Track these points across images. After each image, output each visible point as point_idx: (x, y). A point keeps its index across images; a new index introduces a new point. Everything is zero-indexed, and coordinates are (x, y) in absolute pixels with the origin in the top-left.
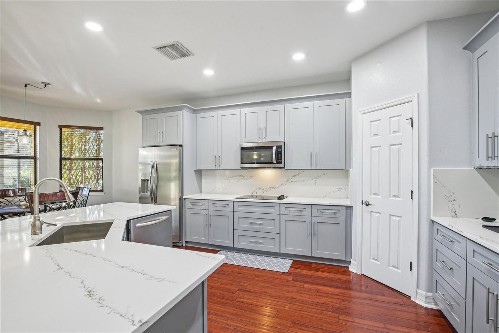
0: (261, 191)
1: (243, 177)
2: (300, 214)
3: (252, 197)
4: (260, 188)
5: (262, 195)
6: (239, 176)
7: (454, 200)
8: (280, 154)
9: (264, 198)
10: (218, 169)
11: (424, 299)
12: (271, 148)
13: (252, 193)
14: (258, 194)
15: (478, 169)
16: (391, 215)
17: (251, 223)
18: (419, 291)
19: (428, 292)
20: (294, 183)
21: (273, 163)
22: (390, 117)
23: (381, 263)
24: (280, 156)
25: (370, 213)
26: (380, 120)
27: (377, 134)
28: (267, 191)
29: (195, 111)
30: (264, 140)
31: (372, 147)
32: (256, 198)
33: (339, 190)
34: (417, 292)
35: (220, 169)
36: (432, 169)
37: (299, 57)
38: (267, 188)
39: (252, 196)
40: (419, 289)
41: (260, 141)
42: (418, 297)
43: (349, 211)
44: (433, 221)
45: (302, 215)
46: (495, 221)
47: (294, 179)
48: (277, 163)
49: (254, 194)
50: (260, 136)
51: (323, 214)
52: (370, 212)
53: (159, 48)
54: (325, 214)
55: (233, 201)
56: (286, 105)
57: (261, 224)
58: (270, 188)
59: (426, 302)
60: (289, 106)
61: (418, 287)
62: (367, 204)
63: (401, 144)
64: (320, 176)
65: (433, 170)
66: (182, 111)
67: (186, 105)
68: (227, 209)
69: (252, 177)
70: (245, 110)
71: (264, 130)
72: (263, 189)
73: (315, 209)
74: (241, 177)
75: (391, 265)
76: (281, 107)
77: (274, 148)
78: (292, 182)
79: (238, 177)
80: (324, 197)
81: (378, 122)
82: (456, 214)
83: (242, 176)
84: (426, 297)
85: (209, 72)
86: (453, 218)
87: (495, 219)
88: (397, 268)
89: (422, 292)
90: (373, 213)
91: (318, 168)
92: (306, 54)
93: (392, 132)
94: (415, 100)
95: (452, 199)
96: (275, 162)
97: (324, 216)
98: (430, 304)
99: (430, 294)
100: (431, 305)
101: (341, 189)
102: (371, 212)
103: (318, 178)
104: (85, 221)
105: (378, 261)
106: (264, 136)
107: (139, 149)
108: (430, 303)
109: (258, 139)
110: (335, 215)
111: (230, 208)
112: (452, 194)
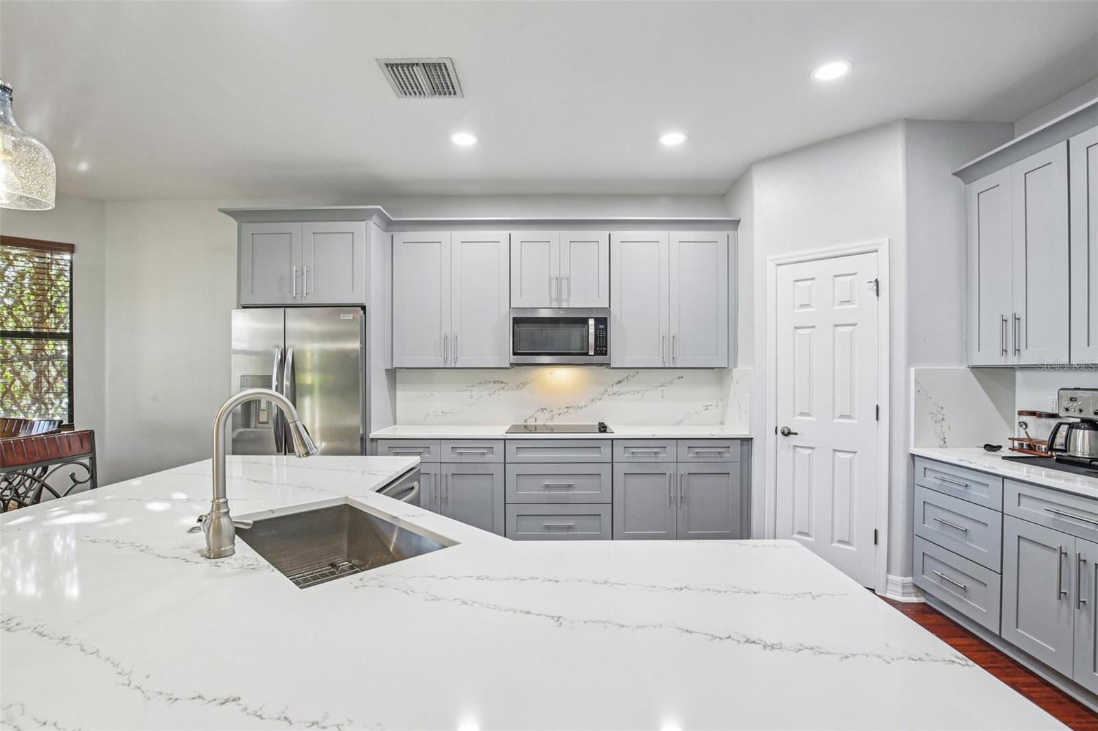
0: (546, 415)
1: (503, 385)
2: (653, 460)
3: (526, 429)
4: (543, 410)
5: (548, 424)
6: (495, 383)
7: (943, 419)
8: (603, 334)
9: (552, 430)
10: (453, 366)
11: (900, 590)
12: (584, 321)
13: (526, 421)
14: (539, 423)
15: (974, 368)
16: (835, 450)
17: (547, 487)
18: (891, 577)
19: (906, 576)
20: (620, 396)
21: (587, 354)
22: (835, 276)
23: (816, 539)
24: (603, 340)
25: (792, 450)
26: (814, 279)
27: (807, 303)
28: (560, 414)
29: (389, 225)
30: (564, 305)
31: (796, 328)
32: (536, 430)
33: (707, 409)
34: (887, 579)
35: (457, 366)
36: (913, 370)
37: (672, 139)
38: (560, 409)
39: (526, 427)
40: (890, 574)
41: (555, 305)
42: (889, 587)
43: (745, 448)
44: (913, 456)
45: (658, 460)
46: (1001, 450)
47: (617, 388)
48: (596, 354)
49: (531, 423)
50: (554, 295)
51: (698, 457)
52: (792, 447)
53: (392, 65)
54: (702, 457)
55: (505, 440)
56: (613, 233)
57: (569, 487)
58: (568, 408)
59: (904, 594)
60: (619, 235)
61: (888, 571)
62: (787, 433)
63: (855, 325)
64: (671, 382)
65: (916, 370)
66: (364, 222)
67: (379, 209)
68: (489, 457)
69: (524, 384)
70: (518, 234)
71: (564, 283)
72: (552, 411)
73: (683, 449)
74: (499, 386)
75: (836, 540)
76: (601, 235)
77: (591, 322)
78: (614, 394)
79: (492, 385)
80: (679, 423)
81: (810, 282)
82: (945, 442)
83: (502, 382)
84: (904, 586)
85: (464, 140)
86: (942, 449)
87: (1001, 447)
88: (848, 543)
89: (897, 578)
90: (798, 449)
91: (677, 366)
92: (688, 136)
93: (837, 303)
94: (883, 251)
95: (940, 417)
96: (591, 352)
97: (701, 460)
98: (908, 596)
99: (910, 579)
100: (910, 596)
101: (710, 407)
102: (795, 446)
103: (665, 386)
104: (272, 509)
105: (811, 537)
106: (564, 296)
107: (233, 310)
108: (909, 594)
109: (551, 301)
110: (721, 457)
111: (497, 456)
112: (940, 409)
